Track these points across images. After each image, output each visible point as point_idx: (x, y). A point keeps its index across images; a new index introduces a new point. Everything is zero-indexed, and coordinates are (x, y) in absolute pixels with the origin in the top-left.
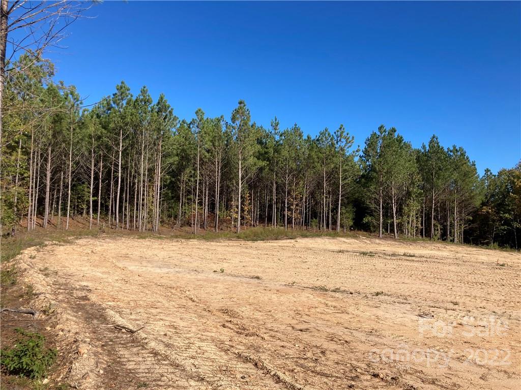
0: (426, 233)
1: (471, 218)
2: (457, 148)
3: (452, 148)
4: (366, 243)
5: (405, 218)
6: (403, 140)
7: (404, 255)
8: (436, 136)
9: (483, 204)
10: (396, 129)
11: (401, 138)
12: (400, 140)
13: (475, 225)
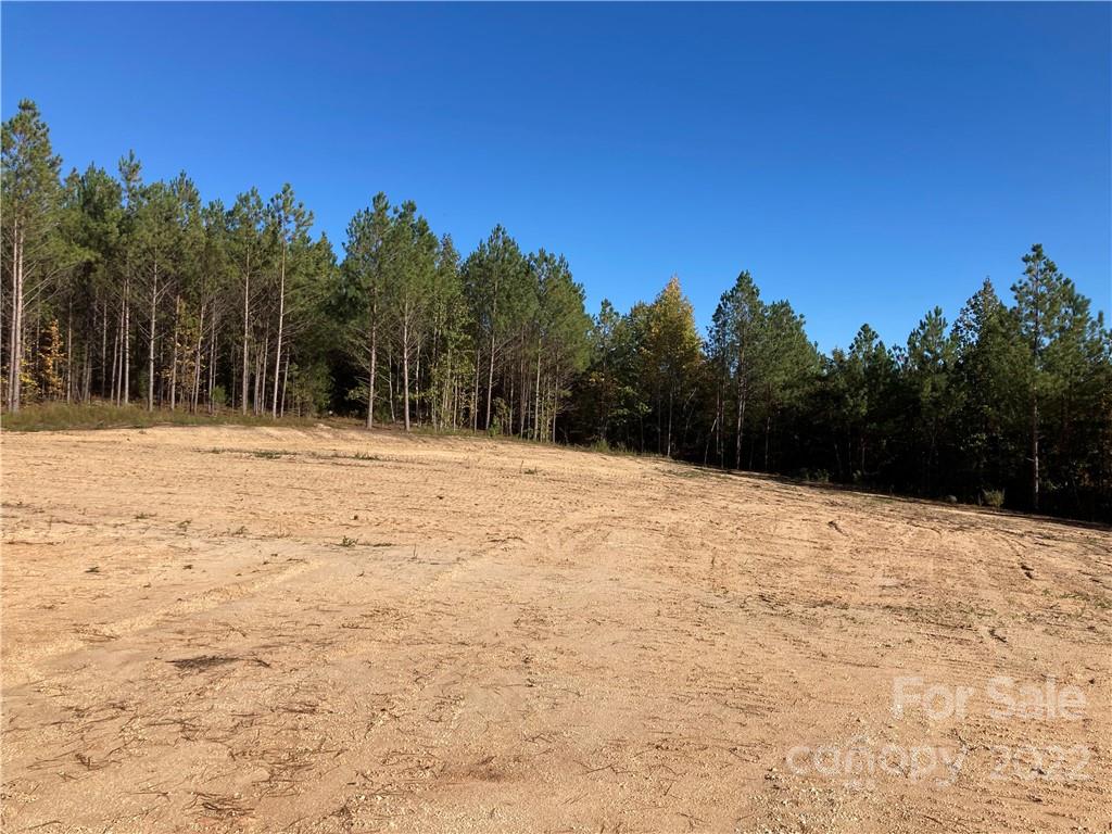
2: (548, 254)
3: (536, 255)
8: (502, 226)
10: (416, 204)
13: (574, 407)
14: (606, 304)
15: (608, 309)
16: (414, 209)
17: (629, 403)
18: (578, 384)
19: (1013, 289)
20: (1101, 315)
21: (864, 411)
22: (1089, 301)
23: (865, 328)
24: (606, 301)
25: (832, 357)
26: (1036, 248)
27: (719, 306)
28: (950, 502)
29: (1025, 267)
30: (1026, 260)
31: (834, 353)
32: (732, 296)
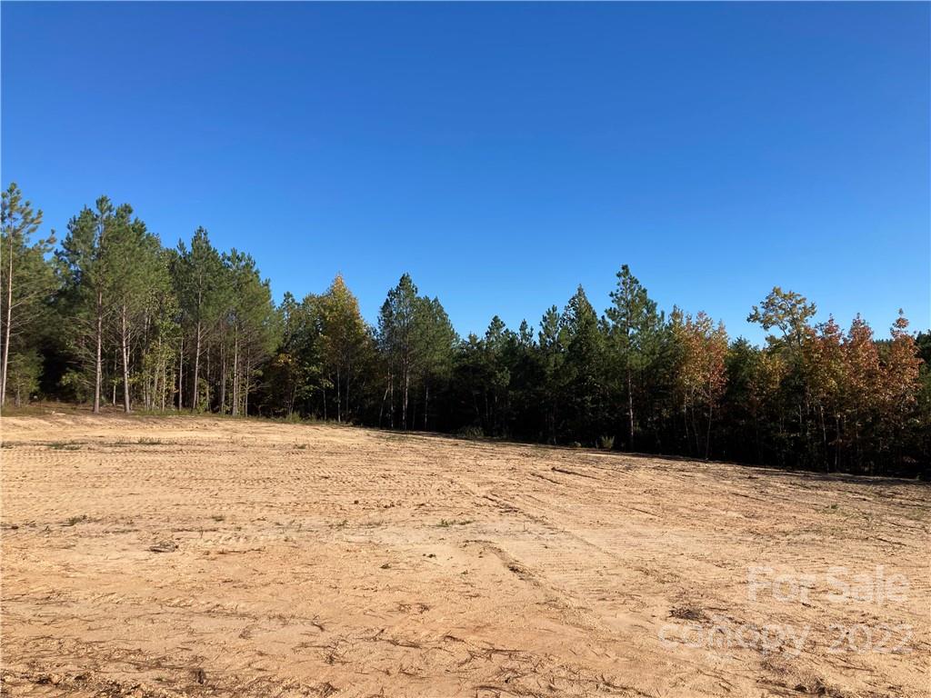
0: (183, 401)
1: (261, 373)
2: (239, 253)
3: (229, 254)
4: (64, 424)
5: (146, 374)
6: (145, 230)
7: (141, 442)
8: (204, 228)
9: (280, 350)
10: (133, 207)
11: (142, 225)
12: (139, 229)
13: (267, 385)
14: (288, 296)
15: (290, 300)
16: (130, 212)
17: (314, 380)
18: (268, 365)
19: (611, 295)
20: (663, 313)
21: (507, 381)
23: (496, 319)
24: (288, 293)
25: (468, 340)
26: (625, 267)
27: (387, 300)
29: (618, 280)
30: (619, 275)
31: (470, 337)
32: (396, 293)
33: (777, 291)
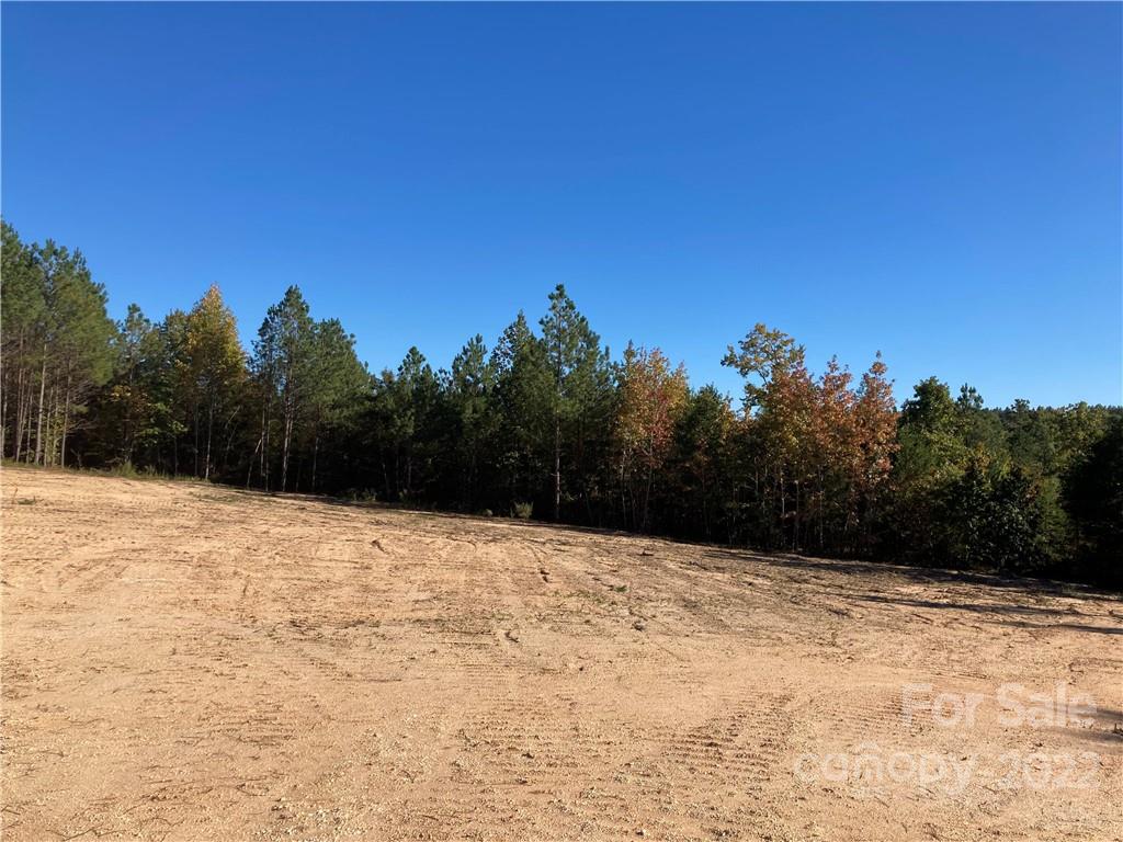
1: (85, 410)
9: (117, 379)
14: (133, 309)
15: (136, 315)
17: (161, 421)
18: (96, 399)
19: (542, 322)
20: (607, 349)
21: (411, 431)
22: (599, 337)
23: (413, 351)
24: (134, 305)
25: (381, 378)
26: (559, 288)
27: (266, 319)
28: (486, 516)
29: (550, 303)
30: (551, 297)
31: (384, 374)
32: (280, 311)
33: (759, 329)
